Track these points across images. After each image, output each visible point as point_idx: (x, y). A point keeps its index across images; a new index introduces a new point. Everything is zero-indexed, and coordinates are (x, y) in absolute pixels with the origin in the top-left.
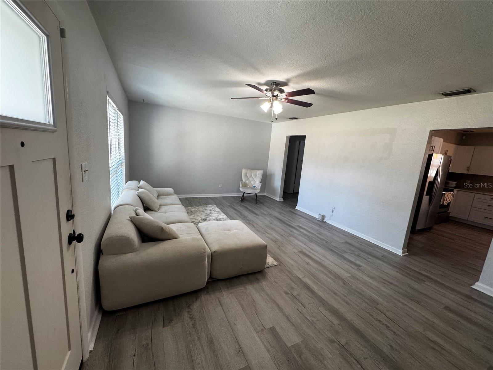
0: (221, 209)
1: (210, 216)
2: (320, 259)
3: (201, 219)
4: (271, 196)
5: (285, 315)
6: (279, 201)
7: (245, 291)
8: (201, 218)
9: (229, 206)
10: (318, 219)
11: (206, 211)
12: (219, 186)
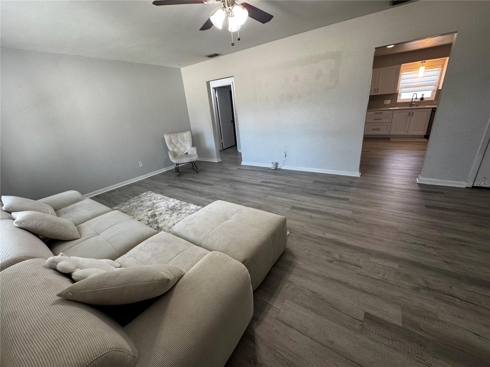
0: (161, 193)
1: (157, 208)
2: (316, 207)
3: (147, 217)
4: (206, 160)
5: (356, 289)
6: (218, 162)
7: (293, 286)
8: (145, 216)
9: (169, 186)
10: (272, 168)
11: (144, 204)
12: (139, 165)
